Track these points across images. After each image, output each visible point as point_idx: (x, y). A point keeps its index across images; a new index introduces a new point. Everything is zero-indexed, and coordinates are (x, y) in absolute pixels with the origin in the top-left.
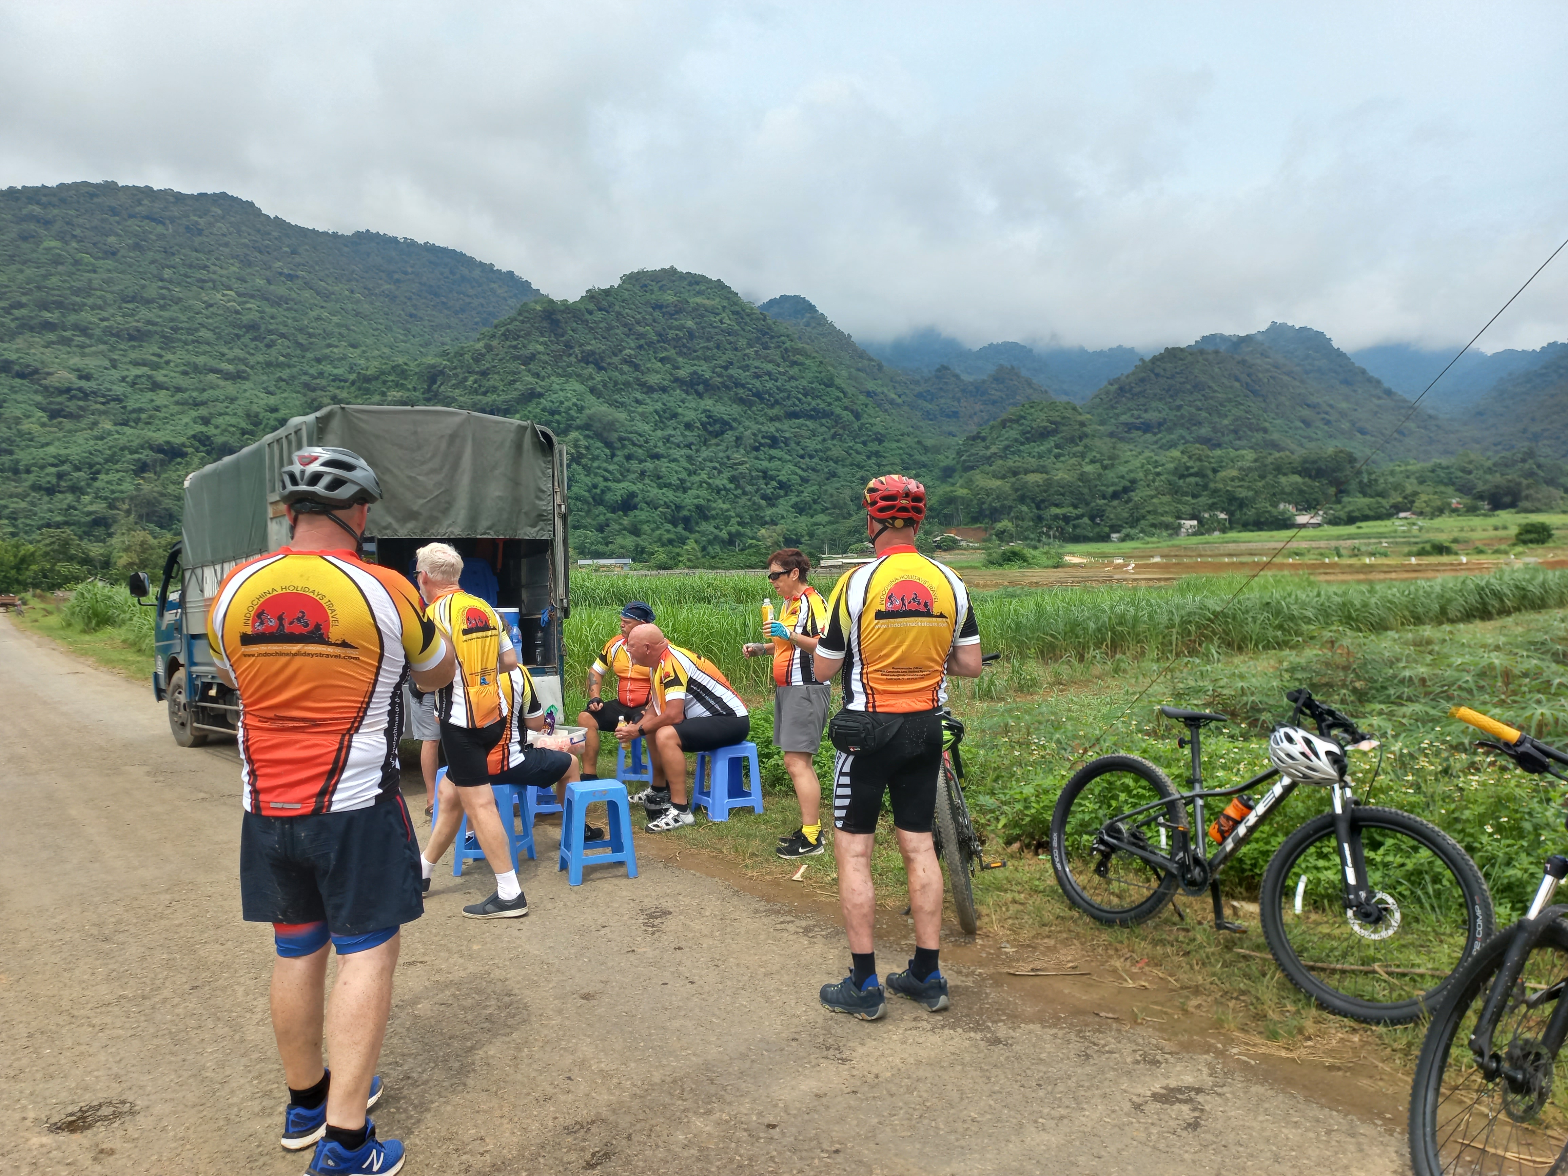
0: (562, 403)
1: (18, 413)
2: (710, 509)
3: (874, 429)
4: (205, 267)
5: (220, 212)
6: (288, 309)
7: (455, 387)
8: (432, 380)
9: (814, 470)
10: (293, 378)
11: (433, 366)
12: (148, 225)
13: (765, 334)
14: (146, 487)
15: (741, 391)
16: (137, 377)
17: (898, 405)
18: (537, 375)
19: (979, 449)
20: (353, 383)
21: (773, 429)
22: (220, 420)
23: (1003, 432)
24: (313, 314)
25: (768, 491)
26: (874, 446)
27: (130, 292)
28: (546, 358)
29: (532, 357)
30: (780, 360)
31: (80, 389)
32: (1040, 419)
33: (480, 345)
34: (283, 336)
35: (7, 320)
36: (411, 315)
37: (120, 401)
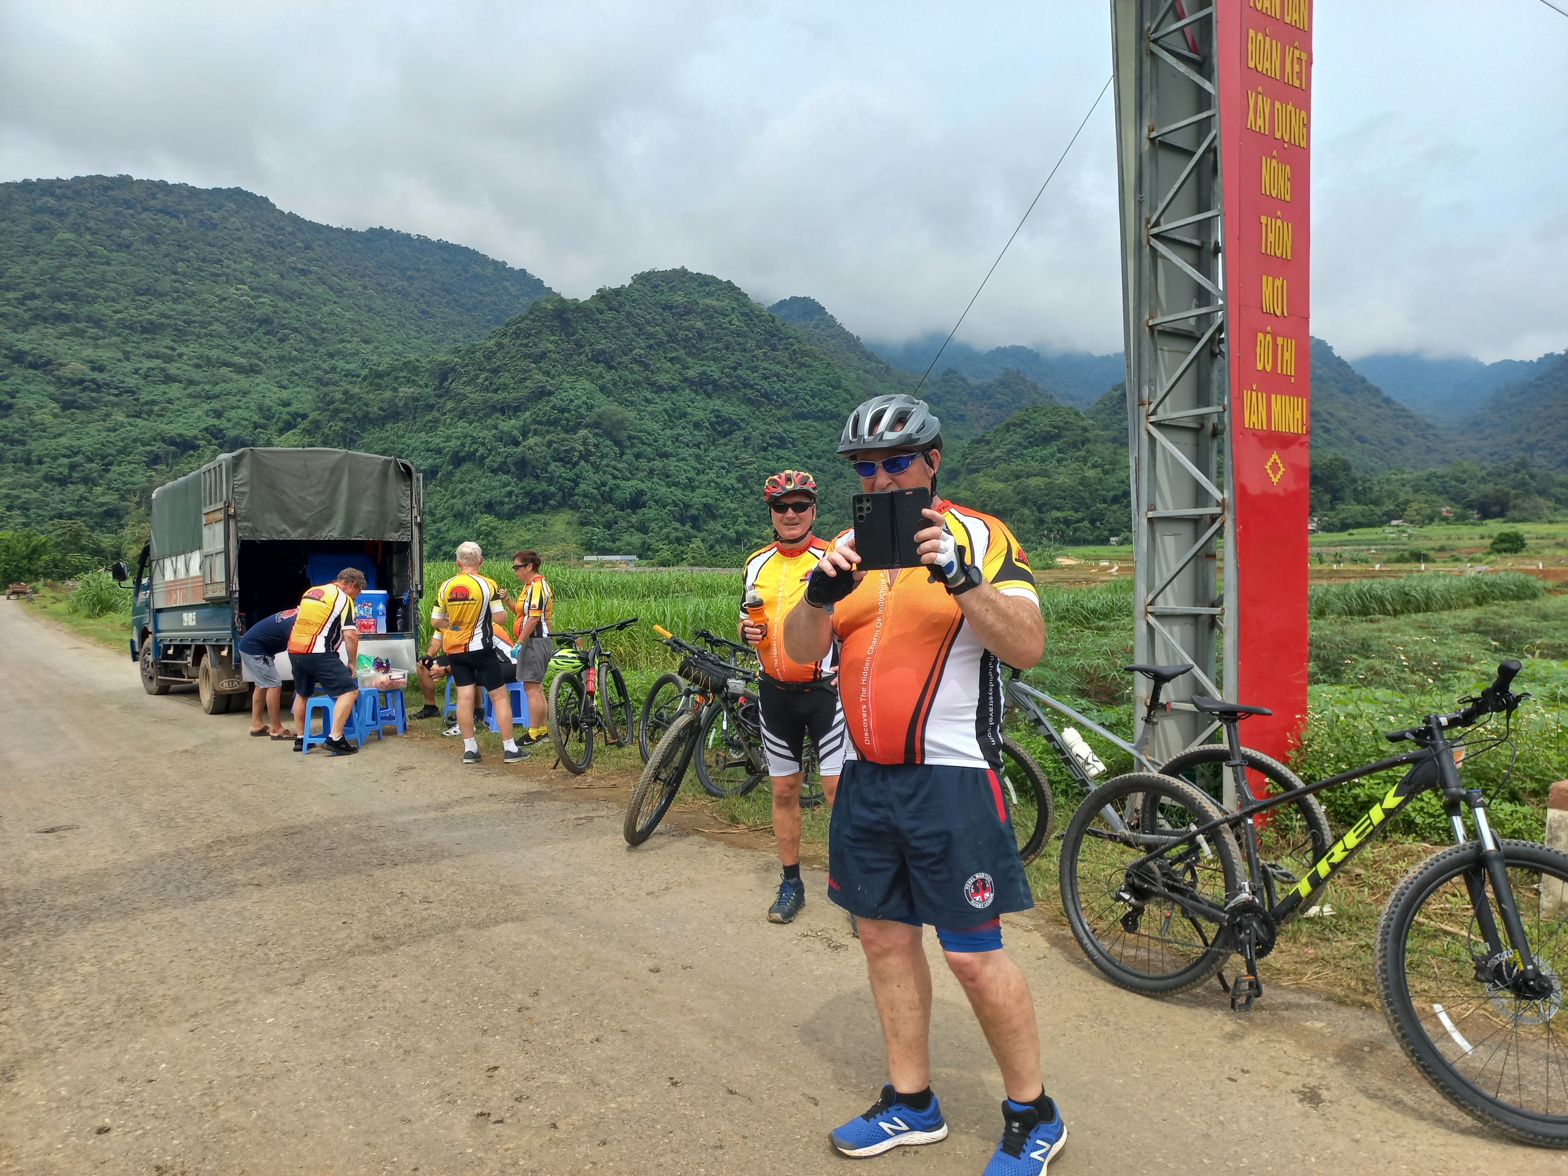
0: (572, 401)
1: (31, 403)
2: (717, 508)
4: (219, 261)
5: (234, 207)
6: (300, 304)
7: (466, 384)
8: (444, 377)
10: (306, 372)
11: (445, 363)
12: (162, 219)
13: (774, 335)
15: (749, 392)
16: (150, 369)
18: (548, 373)
19: (983, 452)
20: (365, 379)
21: (780, 430)
22: (232, 414)
23: (1007, 435)
24: (326, 309)
27: (143, 285)
28: (556, 356)
29: (543, 356)
30: (788, 362)
31: (93, 381)
32: (1043, 423)
33: (491, 343)
34: (296, 330)
35: (20, 311)
36: (423, 312)
37: (133, 393)
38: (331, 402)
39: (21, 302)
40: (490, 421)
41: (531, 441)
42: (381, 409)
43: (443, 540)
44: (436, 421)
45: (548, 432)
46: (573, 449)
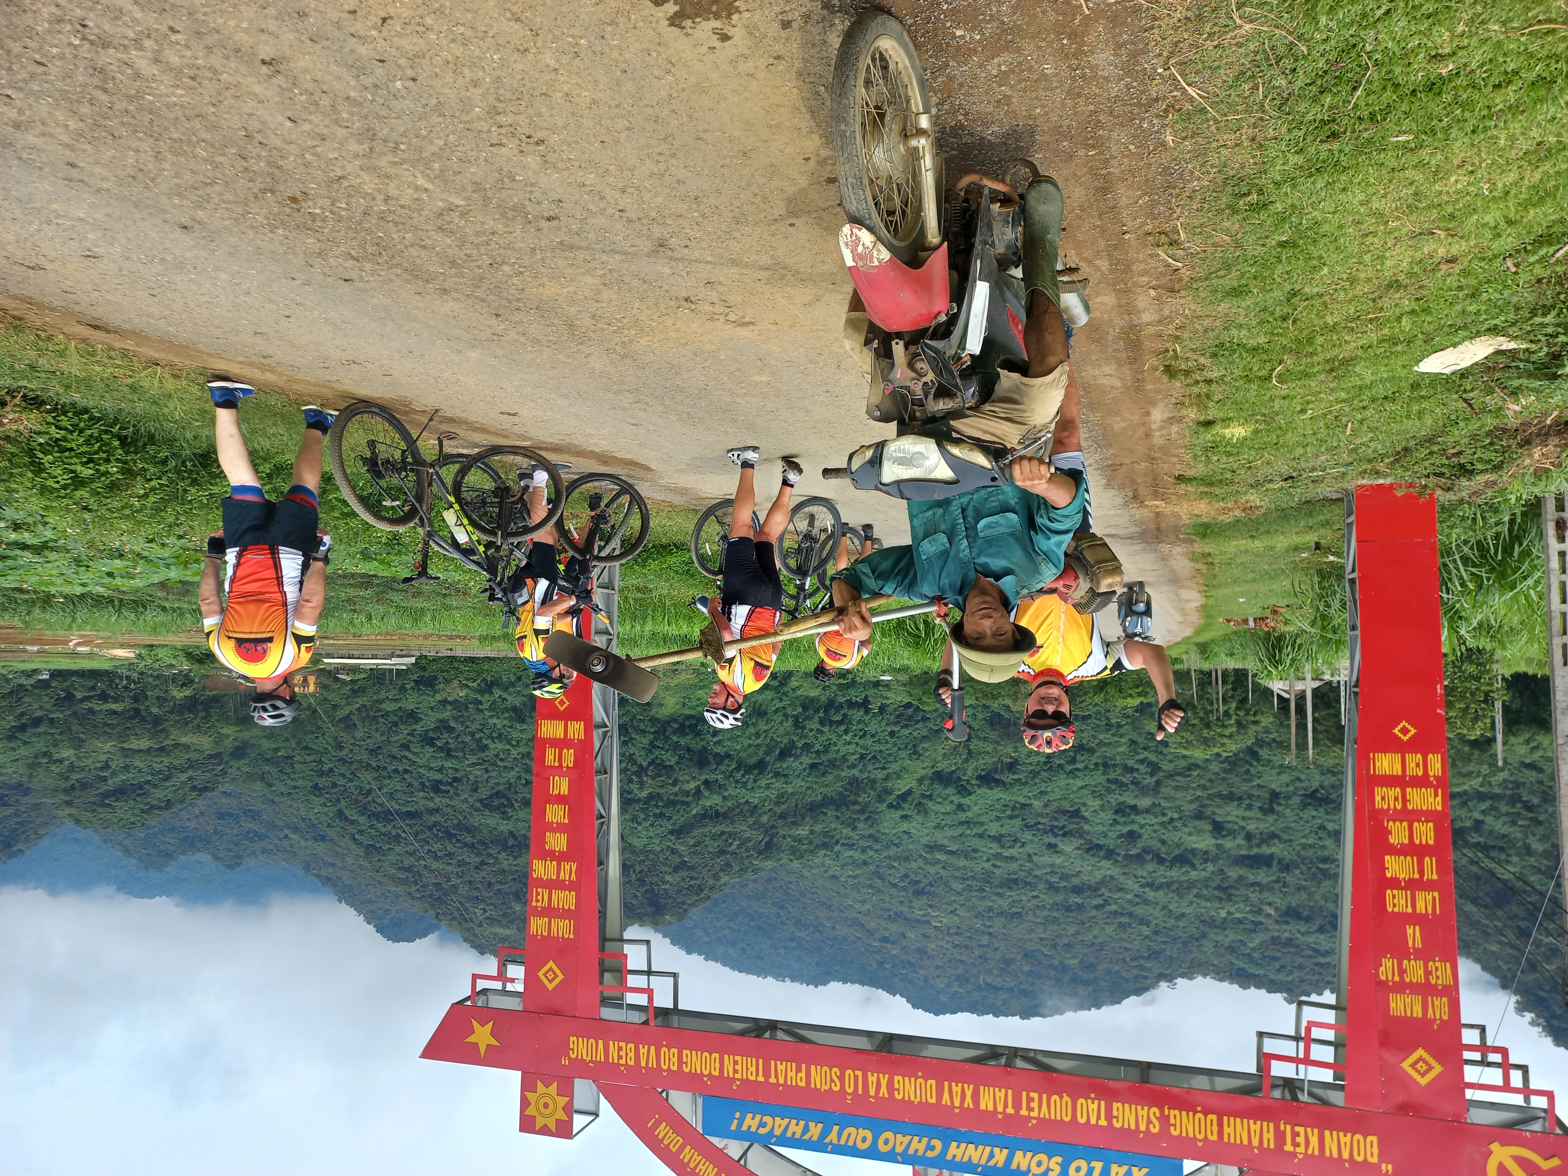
1: (1102, 815)
3: (323, 800)
4: (955, 946)
5: (941, 998)
6: (889, 910)
7: (749, 840)
8: (769, 845)
9: (394, 757)
11: (767, 858)
12: (999, 982)
14: (1009, 749)
15: (469, 840)
16: (1012, 847)
17: (289, 827)
18: (673, 851)
19: (200, 777)
20: (837, 842)
22: (949, 808)
23: (170, 796)
24: (868, 906)
25: (446, 735)
26: (323, 782)
27: (1015, 922)
28: (664, 869)
29: (676, 869)
30: (424, 872)
31: (1056, 835)
32: (124, 810)
33: (725, 879)
34: (894, 885)
35: (1108, 894)
36: (783, 907)
37: (1026, 826)
38: (867, 819)
39: (1106, 903)
40: (729, 804)
41: (692, 785)
42: (825, 814)
43: (776, 689)
44: (778, 803)
45: (676, 794)
46: (653, 778)
